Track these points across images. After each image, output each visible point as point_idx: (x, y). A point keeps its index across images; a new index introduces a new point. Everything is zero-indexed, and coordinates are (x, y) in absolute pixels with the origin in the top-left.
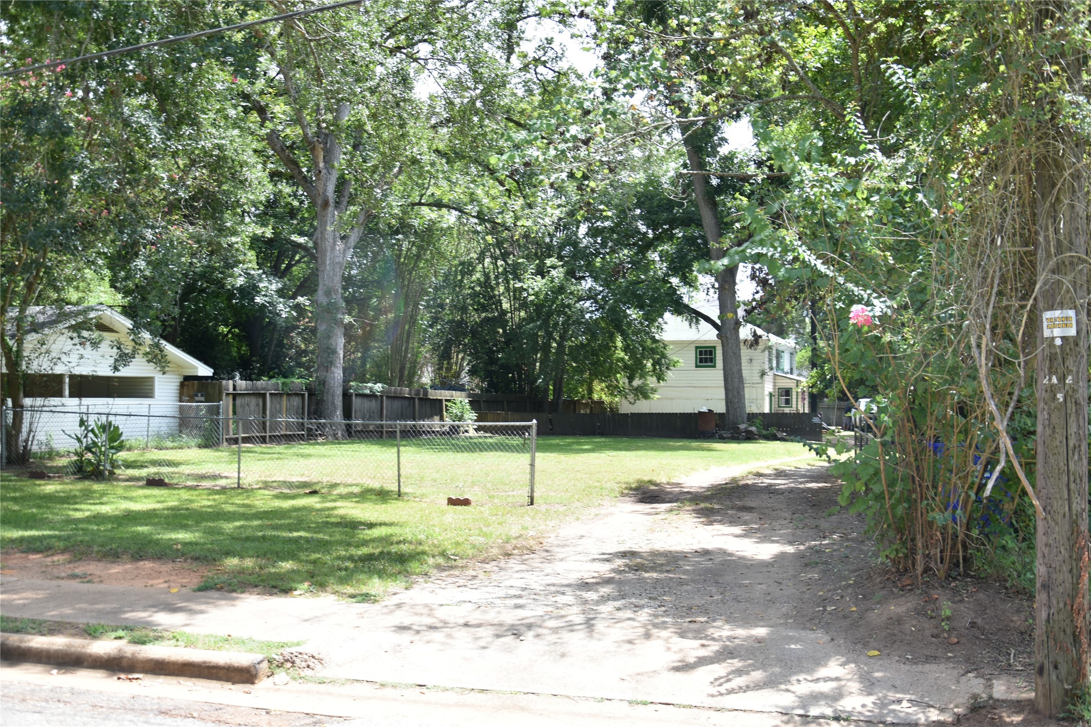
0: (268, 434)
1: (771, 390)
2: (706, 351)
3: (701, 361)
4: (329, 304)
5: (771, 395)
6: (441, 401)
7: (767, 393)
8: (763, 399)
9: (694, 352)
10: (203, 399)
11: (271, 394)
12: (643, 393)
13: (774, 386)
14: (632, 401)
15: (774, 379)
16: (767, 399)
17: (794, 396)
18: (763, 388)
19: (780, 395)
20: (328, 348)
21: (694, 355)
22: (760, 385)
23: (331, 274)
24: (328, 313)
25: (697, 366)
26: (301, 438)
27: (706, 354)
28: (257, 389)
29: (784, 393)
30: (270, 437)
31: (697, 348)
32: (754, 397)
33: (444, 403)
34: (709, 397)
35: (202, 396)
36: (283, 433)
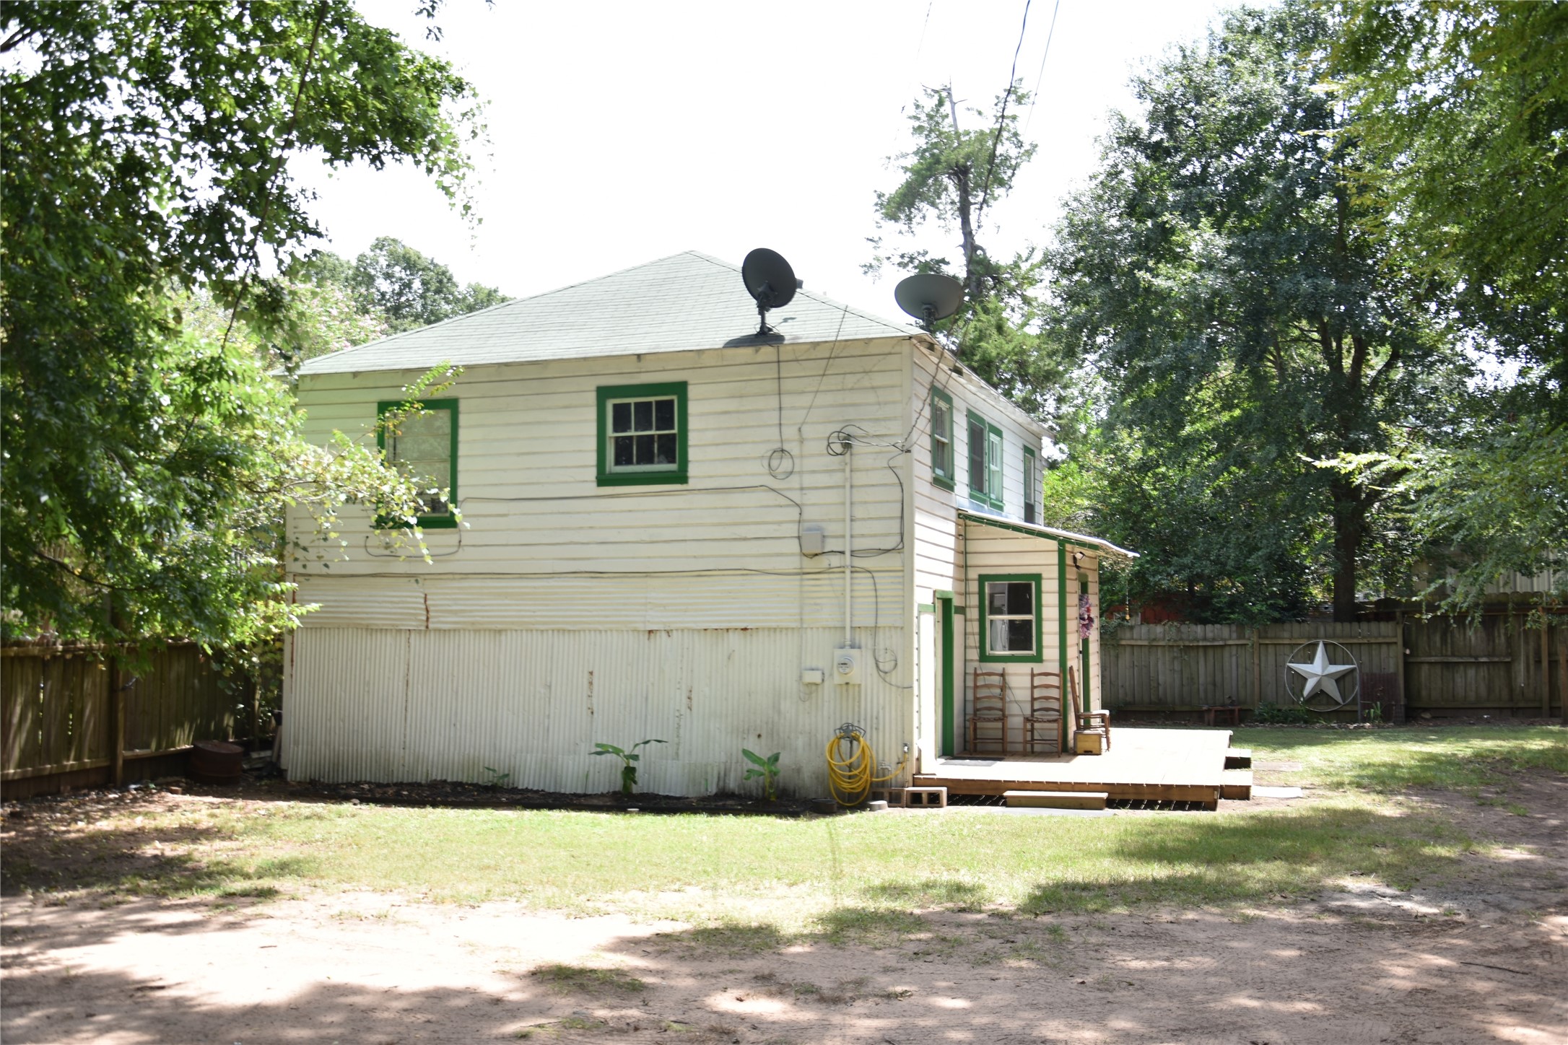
1: (947, 586)
2: (643, 409)
3: (623, 455)
5: (946, 607)
7: (923, 597)
8: (905, 630)
9: (592, 414)
13: (963, 566)
15: (962, 536)
16: (927, 630)
17: (1050, 612)
18: (905, 575)
19: (988, 607)
21: (592, 429)
22: (892, 561)
25: (604, 479)
27: (644, 423)
29: (1002, 600)
31: (604, 393)
32: (866, 619)
34: (656, 619)
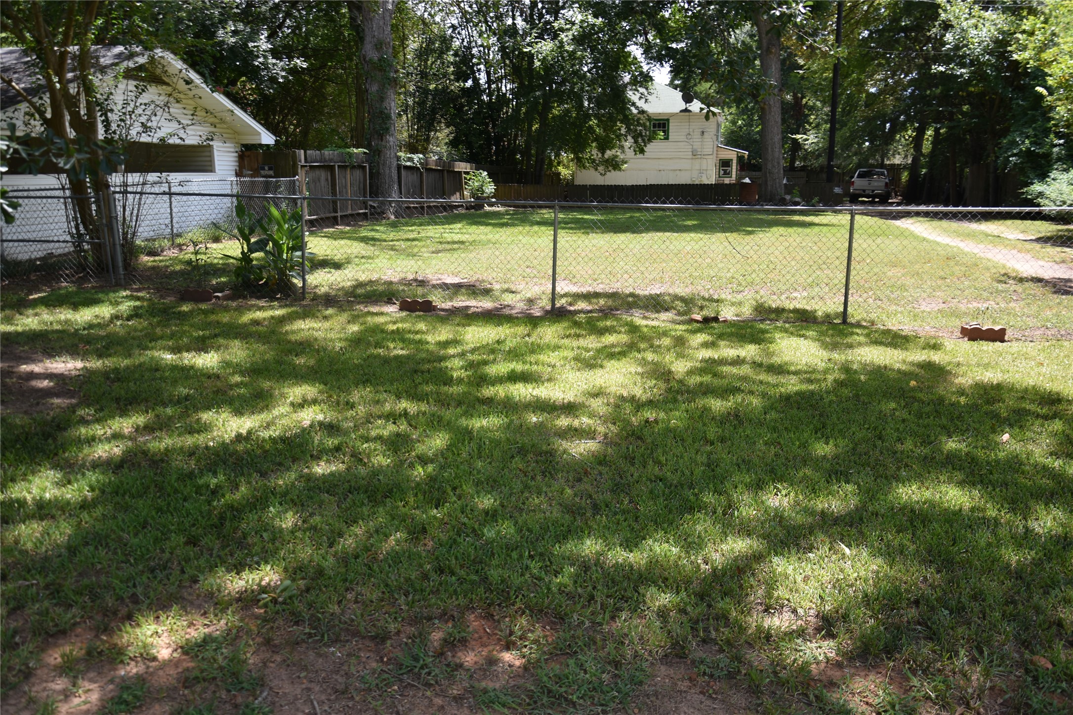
0: (339, 214)
2: (659, 124)
4: (381, 59)
6: (460, 172)
8: (712, 170)
10: (271, 173)
11: (339, 166)
12: (614, 164)
14: (603, 172)
17: (734, 167)
20: (381, 112)
22: (711, 156)
23: (381, 23)
24: (380, 70)
26: (365, 217)
27: (659, 127)
28: (326, 161)
30: (341, 216)
32: (705, 168)
33: (464, 175)
34: (661, 168)
35: (270, 169)
36: (349, 212)
